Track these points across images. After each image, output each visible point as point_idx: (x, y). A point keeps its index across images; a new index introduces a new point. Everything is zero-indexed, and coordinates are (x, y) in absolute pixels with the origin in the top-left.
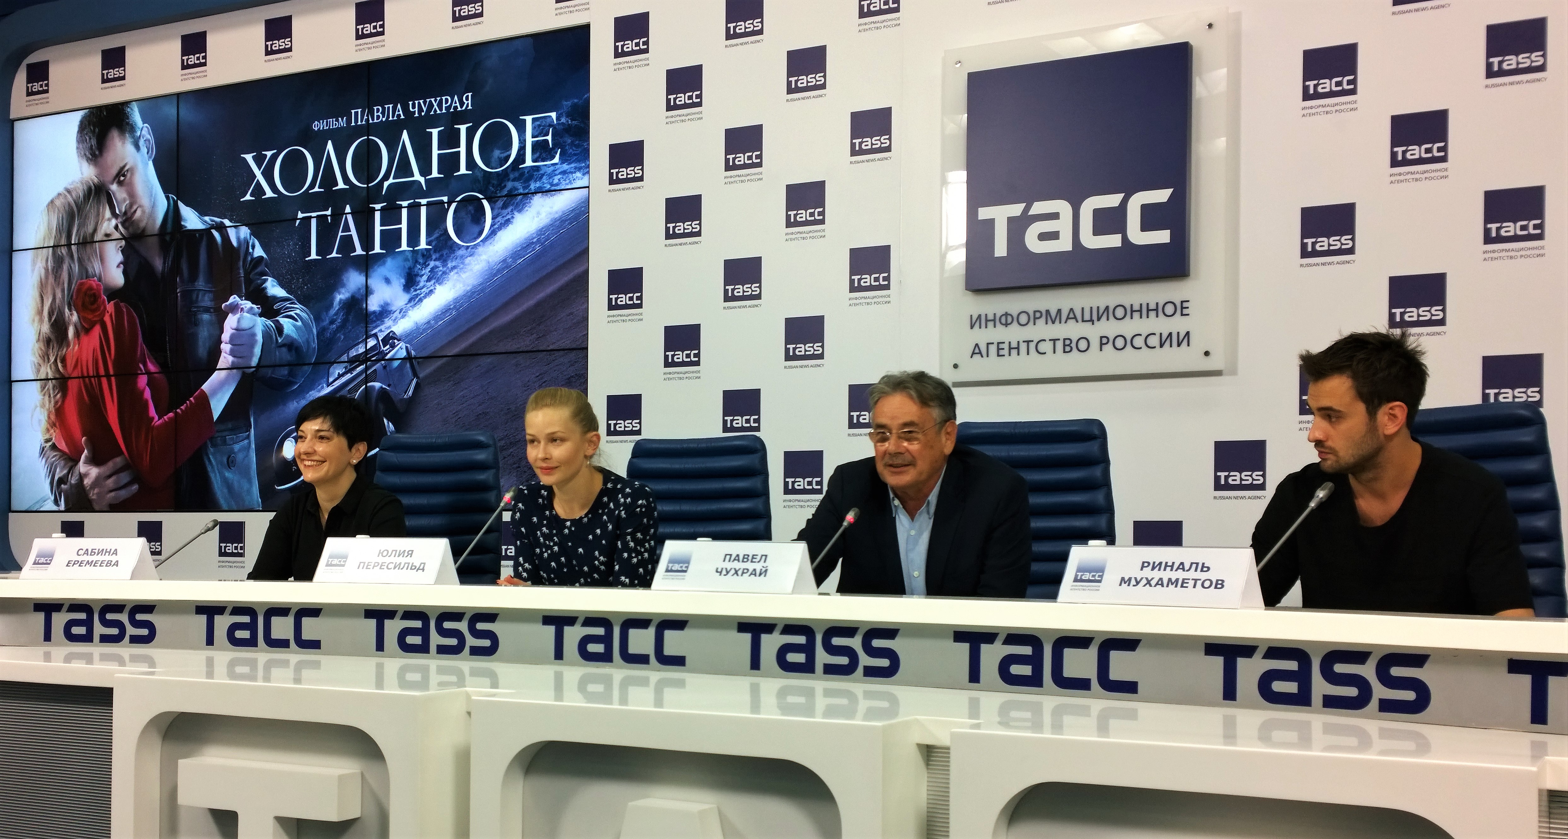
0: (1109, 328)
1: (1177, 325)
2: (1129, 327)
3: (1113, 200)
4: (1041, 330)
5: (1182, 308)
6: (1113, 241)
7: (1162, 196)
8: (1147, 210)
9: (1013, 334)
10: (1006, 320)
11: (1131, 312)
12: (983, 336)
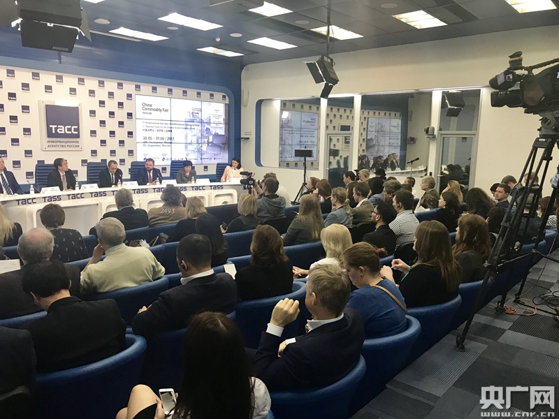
0: (68, 144)
1: (77, 144)
2: (71, 144)
3: (70, 127)
4: (58, 144)
5: (78, 142)
6: (70, 132)
7: (76, 127)
8: (74, 129)
9: (54, 144)
10: (53, 142)
11: (71, 142)
12: (50, 144)
